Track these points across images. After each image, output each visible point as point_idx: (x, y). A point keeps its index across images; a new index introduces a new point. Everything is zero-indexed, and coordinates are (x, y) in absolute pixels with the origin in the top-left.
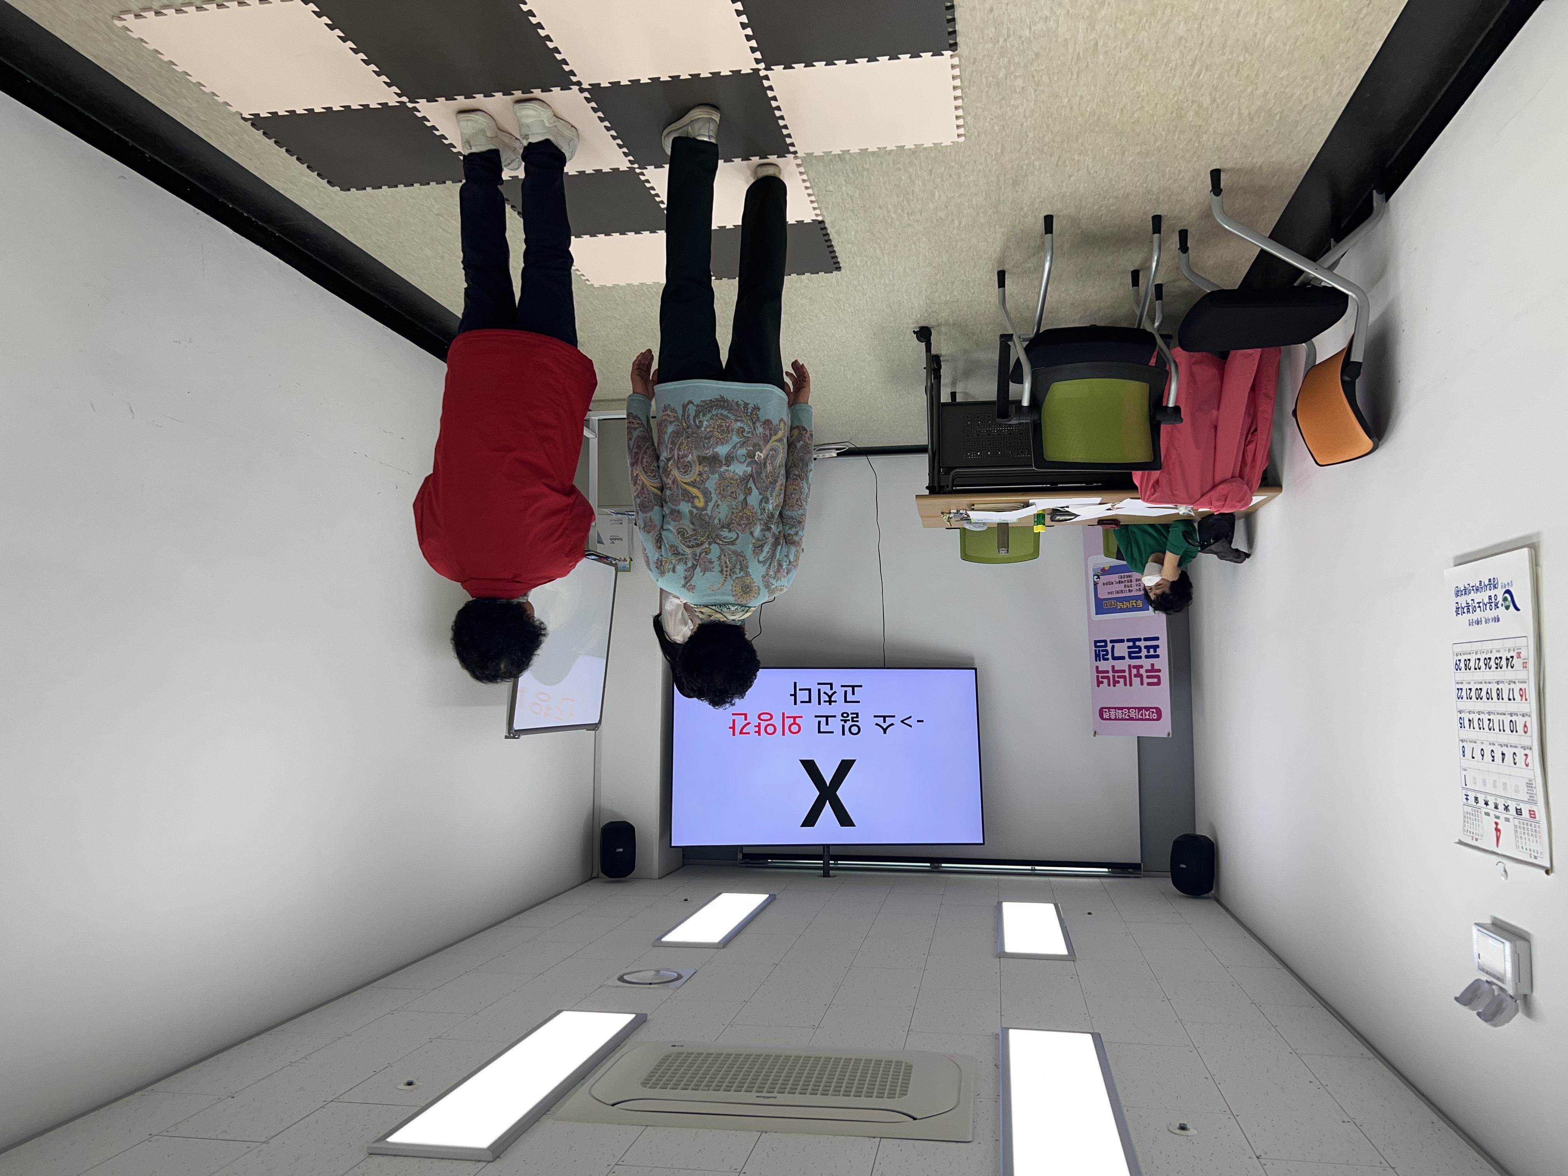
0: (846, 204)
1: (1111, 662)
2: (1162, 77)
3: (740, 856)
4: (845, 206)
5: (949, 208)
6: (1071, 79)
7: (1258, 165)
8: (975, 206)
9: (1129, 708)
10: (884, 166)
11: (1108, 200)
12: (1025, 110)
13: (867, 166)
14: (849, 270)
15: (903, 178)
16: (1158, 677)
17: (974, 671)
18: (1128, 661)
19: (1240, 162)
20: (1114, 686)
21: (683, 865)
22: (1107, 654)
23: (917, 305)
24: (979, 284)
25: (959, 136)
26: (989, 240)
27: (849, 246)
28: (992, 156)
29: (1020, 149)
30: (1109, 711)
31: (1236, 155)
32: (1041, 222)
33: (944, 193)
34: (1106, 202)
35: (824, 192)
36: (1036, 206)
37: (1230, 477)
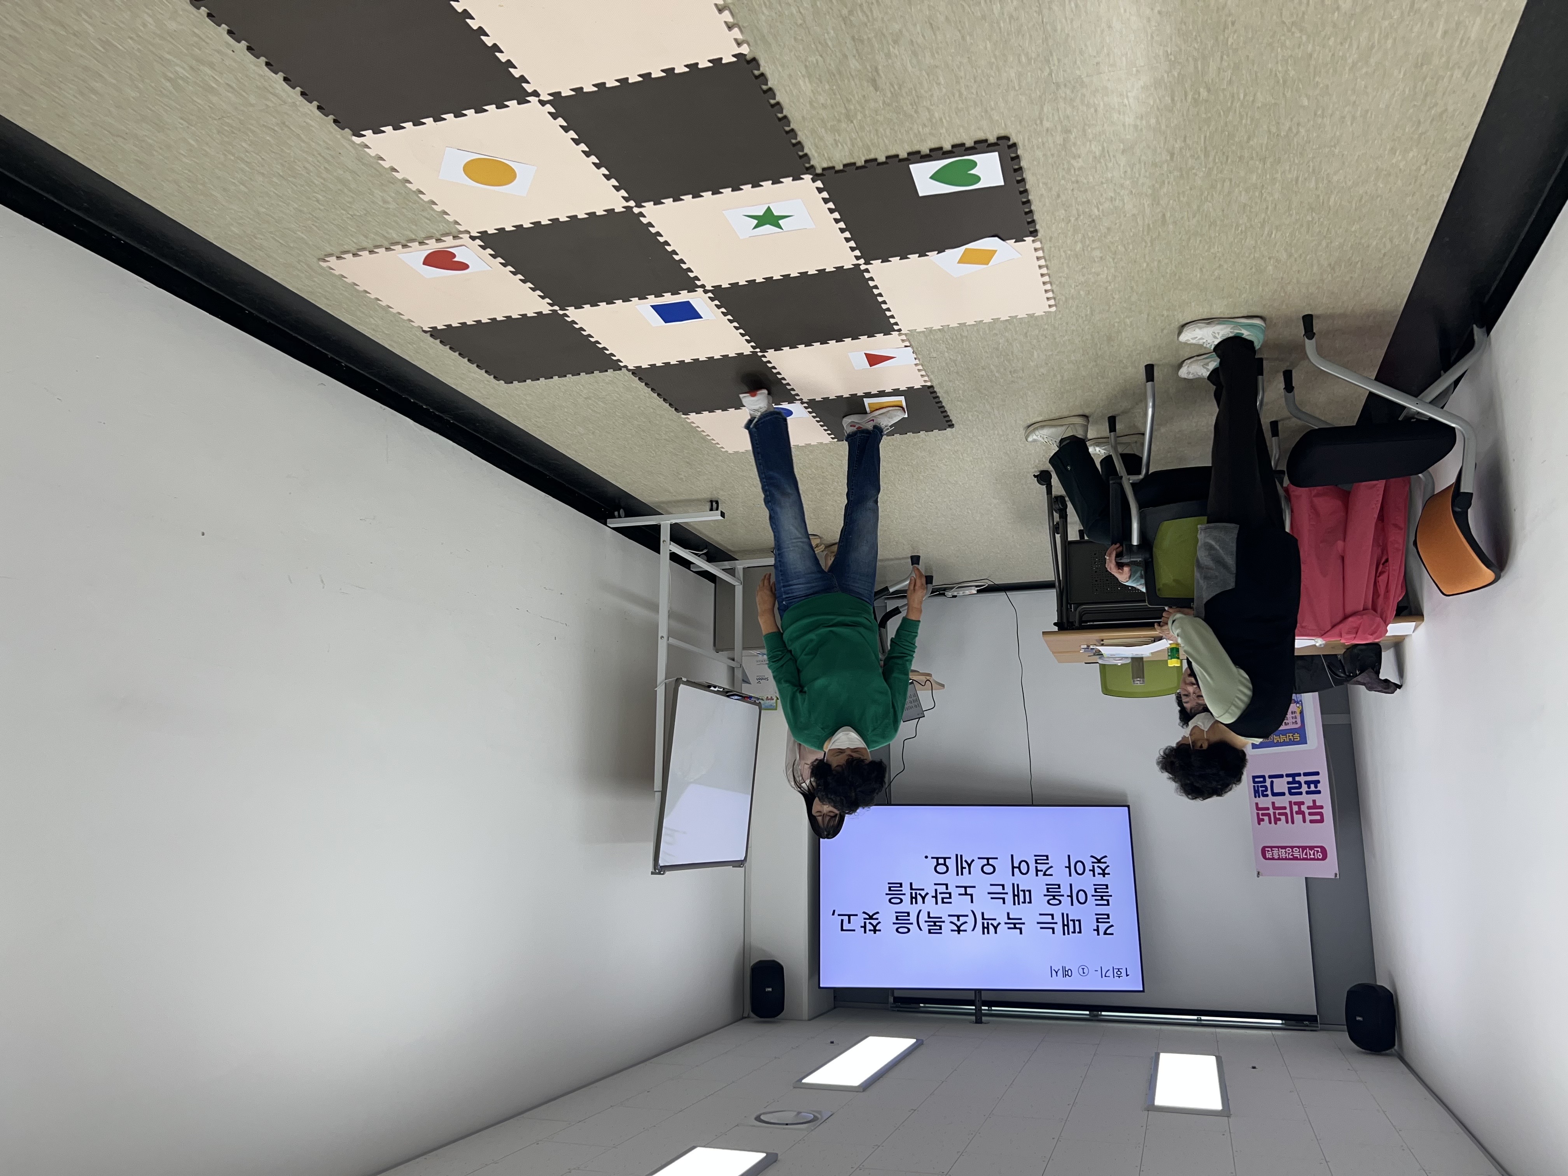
0: (950, 366)
1: (1271, 798)
2: (1234, 239)
3: (891, 1000)
4: (950, 370)
5: (1049, 365)
6: (1146, 247)
7: (1350, 308)
9: (1292, 847)
10: (981, 333)
12: (1107, 276)
13: (965, 334)
14: (963, 424)
15: (1000, 341)
16: (1321, 814)
17: (1127, 808)
18: (1288, 798)
19: (1331, 308)
20: (1276, 823)
21: (835, 1008)
22: (1266, 790)
25: (1050, 306)
26: (1094, 390)
27: (959, 403)
28: (1082, 317)
29: (1109, 310)
30: (1272, 850)
31: (1325, 301)
32: (1142, 371)
33: (1043, 352)
36: (1135, 357)
37: (1362, 609)
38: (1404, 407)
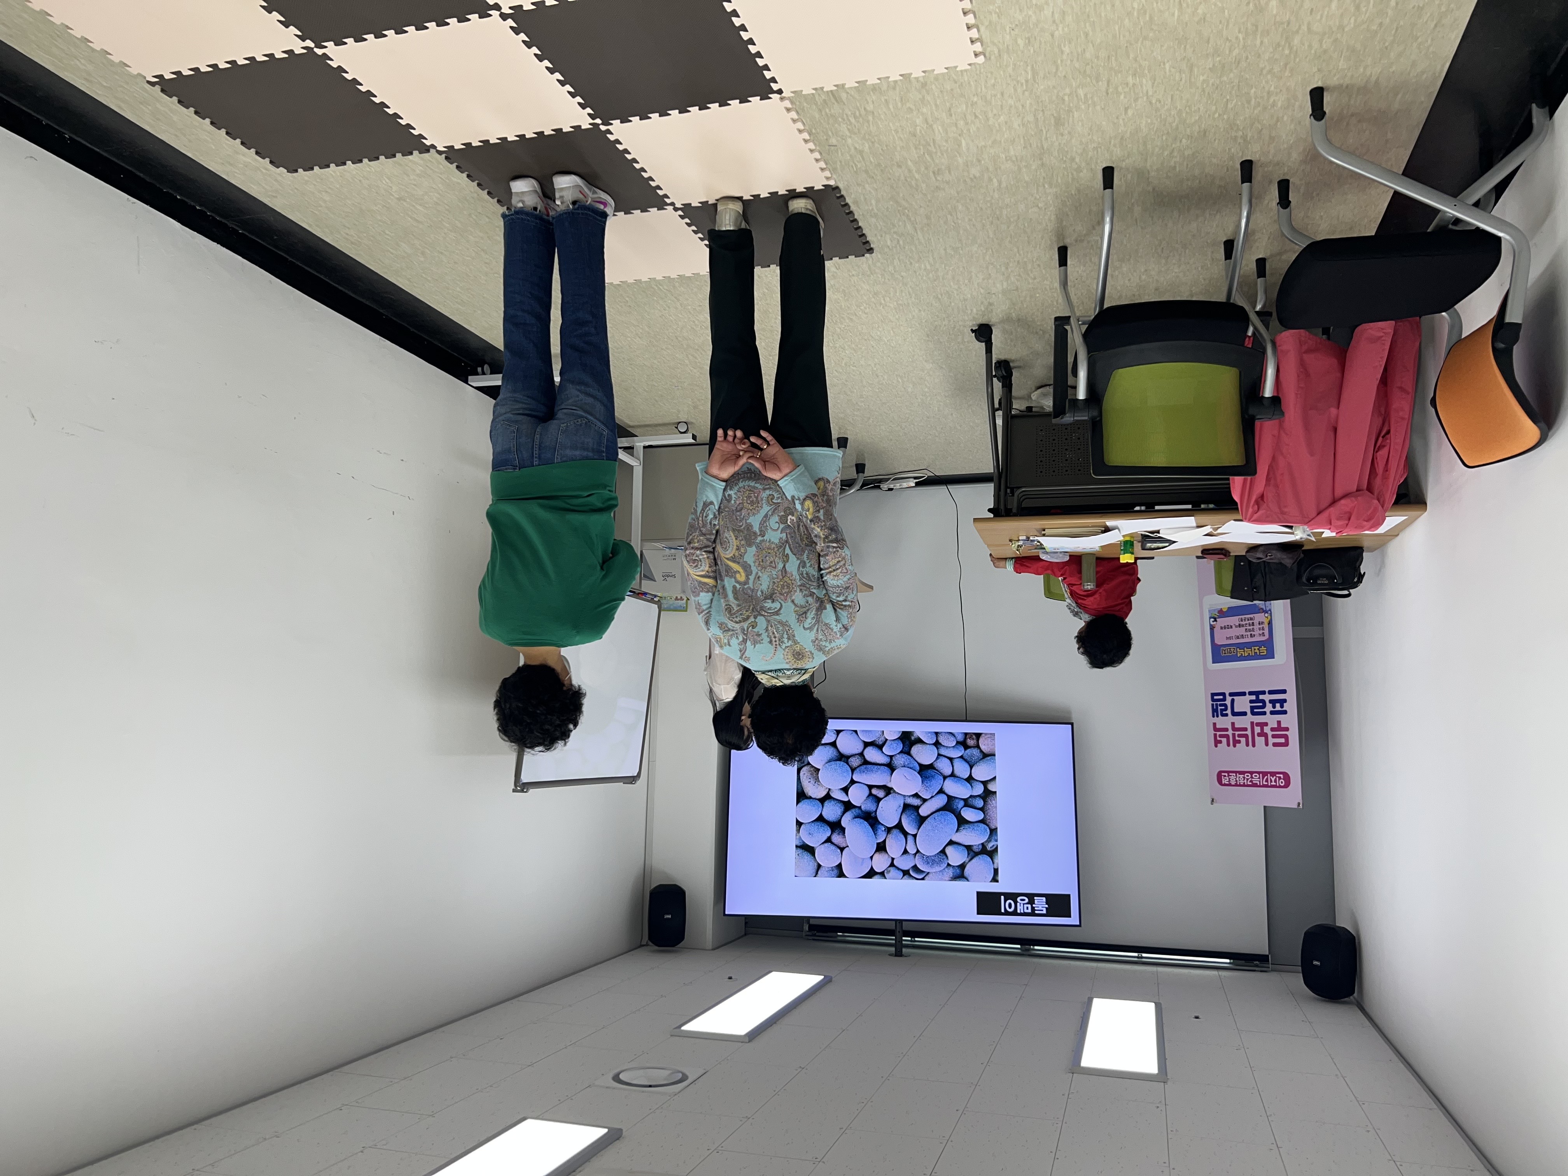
0: (856, 163)
1: (1231, 718)
3: (806, 930)
4: (856, 166)
5: (983, 162)
7: (1374, 79)
8: (1014, 159)
9: (1252, 773)
10: (891, 107)
11: (1181, 141)
12: (1053, 13)
13: (870, 107)
14: (880, 253)
15: (918, 121)
16: (1286, 737)
17: (1070, 726)
18: (1250, 718)
19: (1349, 74)
20: (1235, 746)
21: (745, 936)
22: (1226, 709)
23: (969, 296)
24: (1039, 265)
25: (976, 55)
26: (1040, 205)
27: (874, 220)
28: (1022, 84)
29: (1056, 73)
30: (1229, 776)
31: (1342, 64)
32: (1099, 176)
33: (973, 141)
34: (1178, 144)
35: (827, 147)
36: (1090, 154)
37: (1355, 491)
38: (1436, 211)
